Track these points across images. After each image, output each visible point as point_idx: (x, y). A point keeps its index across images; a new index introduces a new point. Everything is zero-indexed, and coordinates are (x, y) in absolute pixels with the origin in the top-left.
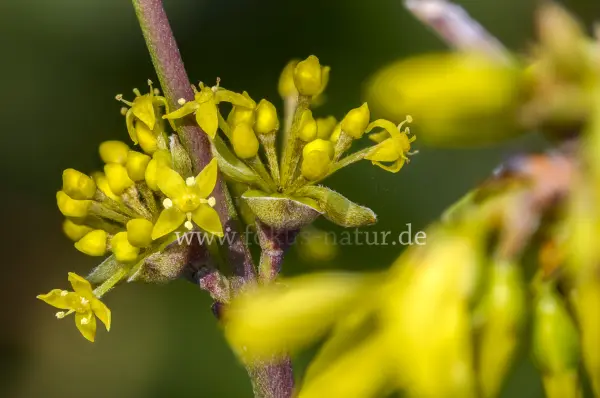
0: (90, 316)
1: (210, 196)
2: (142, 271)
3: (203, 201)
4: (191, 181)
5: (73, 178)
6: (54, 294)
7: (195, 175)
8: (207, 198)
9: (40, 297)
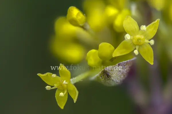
0: (66, 92)
1: (152, 39)
2: (100, 74)
3: (147, 41)
4: (144, 27)
5: (74, 12)
6: (47, 75)
7: (147, 25)
8: (150, 40)
9: (39, 75)
